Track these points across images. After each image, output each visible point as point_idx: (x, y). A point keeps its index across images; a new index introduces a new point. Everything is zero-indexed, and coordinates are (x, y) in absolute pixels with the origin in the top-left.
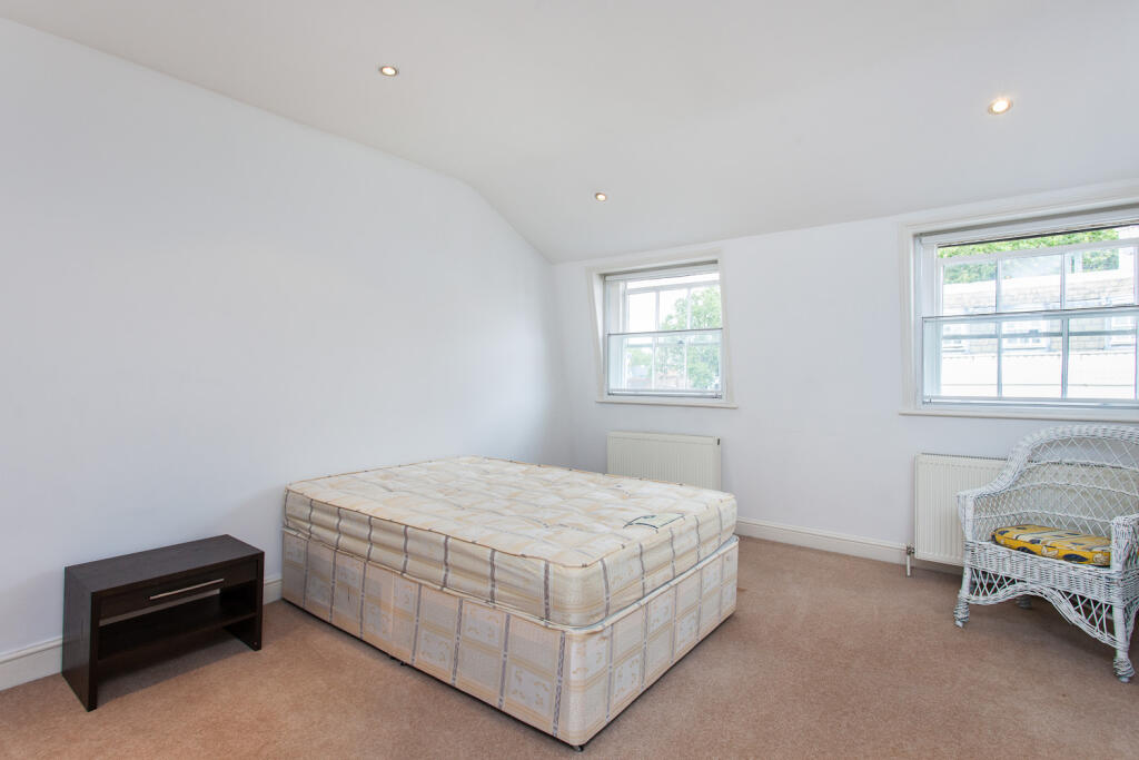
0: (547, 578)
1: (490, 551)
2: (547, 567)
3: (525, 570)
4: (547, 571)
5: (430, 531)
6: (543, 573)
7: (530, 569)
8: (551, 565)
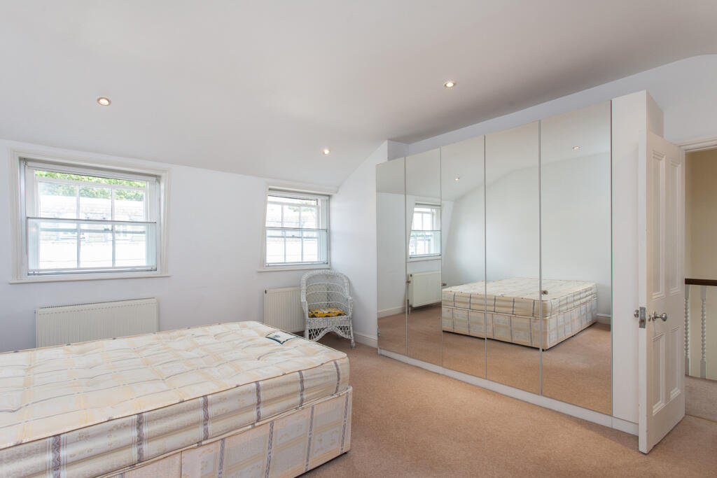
0: (338, 369)
1: (298, 373)
2: (336, 363)
3: (325, 372)
4: (336, 365)
5: (237, 386)
6: (335, 368)
7: (327, 370)
8: (337, 361)
